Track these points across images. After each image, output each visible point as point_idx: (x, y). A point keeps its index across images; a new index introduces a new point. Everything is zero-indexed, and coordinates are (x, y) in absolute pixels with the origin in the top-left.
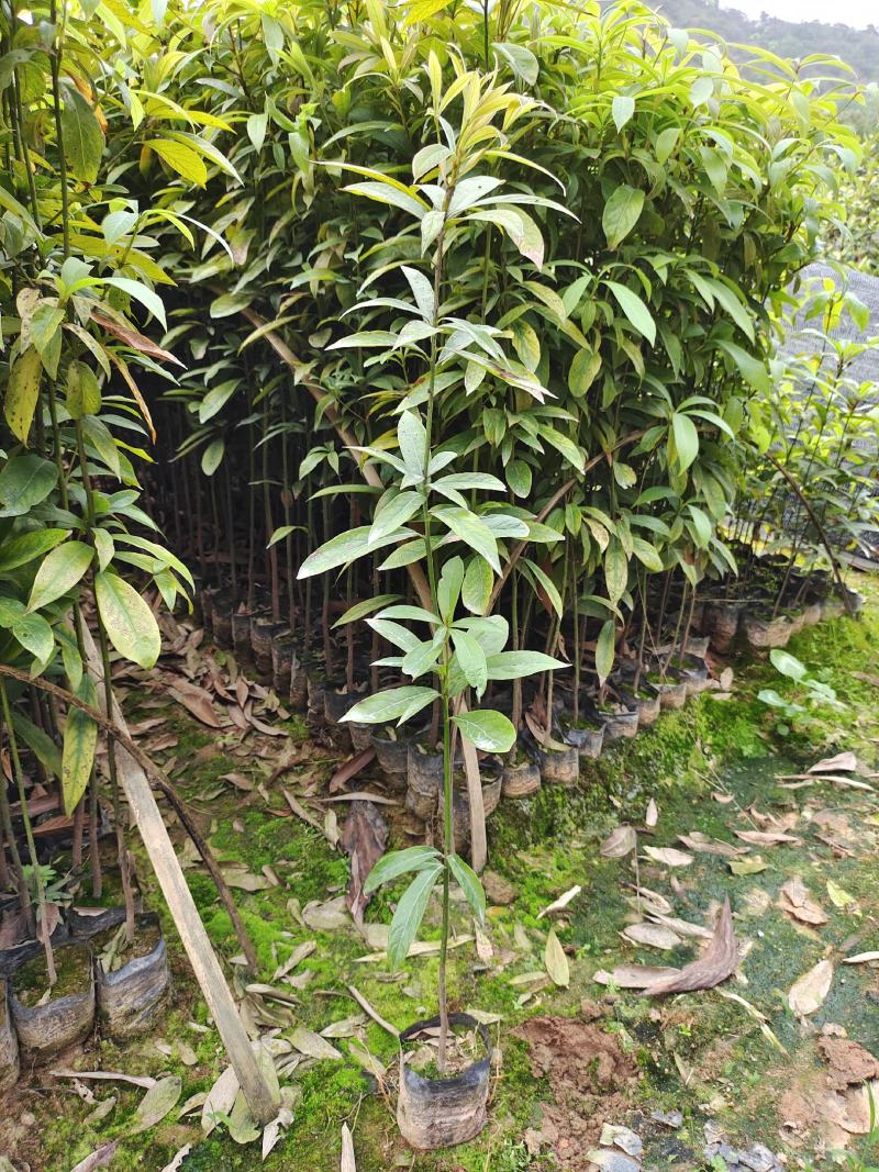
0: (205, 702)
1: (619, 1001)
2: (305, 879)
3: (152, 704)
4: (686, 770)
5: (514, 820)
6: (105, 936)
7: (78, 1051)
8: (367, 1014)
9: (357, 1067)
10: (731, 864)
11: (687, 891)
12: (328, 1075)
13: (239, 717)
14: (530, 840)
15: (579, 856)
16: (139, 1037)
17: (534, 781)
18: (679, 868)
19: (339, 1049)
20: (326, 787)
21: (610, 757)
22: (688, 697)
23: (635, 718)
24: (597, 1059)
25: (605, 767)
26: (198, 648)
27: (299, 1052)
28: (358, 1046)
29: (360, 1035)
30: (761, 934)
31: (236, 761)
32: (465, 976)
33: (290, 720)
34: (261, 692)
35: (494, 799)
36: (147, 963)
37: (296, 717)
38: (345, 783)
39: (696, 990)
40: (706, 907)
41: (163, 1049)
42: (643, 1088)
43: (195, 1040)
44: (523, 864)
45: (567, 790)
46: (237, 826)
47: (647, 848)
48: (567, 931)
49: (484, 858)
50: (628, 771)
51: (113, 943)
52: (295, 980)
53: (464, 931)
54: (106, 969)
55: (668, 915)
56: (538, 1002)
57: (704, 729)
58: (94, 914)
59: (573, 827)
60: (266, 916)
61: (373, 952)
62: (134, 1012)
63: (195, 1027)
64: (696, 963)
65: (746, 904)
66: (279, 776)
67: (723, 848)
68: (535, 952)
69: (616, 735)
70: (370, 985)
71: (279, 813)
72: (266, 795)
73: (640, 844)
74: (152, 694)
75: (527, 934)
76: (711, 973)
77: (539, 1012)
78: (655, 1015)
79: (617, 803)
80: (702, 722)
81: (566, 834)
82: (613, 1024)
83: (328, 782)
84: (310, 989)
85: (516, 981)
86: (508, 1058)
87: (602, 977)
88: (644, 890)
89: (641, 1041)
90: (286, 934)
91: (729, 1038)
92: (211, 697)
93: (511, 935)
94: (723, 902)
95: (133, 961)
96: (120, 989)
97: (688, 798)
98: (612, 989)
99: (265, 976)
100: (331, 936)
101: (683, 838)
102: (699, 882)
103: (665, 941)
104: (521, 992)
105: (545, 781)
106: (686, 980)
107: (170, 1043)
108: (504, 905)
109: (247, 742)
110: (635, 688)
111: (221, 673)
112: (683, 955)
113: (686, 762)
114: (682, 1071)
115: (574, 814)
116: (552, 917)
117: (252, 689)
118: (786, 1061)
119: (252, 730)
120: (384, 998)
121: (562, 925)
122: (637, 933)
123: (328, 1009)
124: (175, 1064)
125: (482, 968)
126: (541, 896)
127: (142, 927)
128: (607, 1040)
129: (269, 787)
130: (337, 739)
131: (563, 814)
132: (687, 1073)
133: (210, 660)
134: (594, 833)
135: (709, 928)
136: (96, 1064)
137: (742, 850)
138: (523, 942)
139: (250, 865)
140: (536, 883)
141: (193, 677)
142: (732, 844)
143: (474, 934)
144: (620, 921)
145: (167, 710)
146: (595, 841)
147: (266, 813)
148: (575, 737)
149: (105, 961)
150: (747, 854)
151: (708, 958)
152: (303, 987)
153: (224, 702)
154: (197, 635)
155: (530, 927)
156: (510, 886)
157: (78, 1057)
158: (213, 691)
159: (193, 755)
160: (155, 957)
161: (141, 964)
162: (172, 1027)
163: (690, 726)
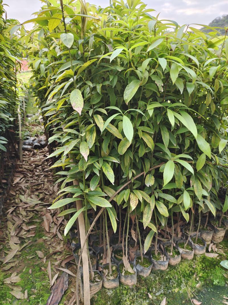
0: (49, 223)
3: (37, 220)
4: (186, 286)
5: (105, 296)
13: (55, 230)
17: (115, 284)
20: (61, 263)
21: (152, 277)
22: (195, 256)
23: (167, 263)
25: (149, 281)
31: (45, 246)
35: (98, 288)
38: (65, 264)
45: (129, 288)
46: (30, 271)
50: (159, 283)
66: (53, 254)
69: (157, 269)
72: (45, 261)
74: (39, 217)
79: (150, 296)
92: (52, 221)
105: (120, 284)
109: (52, 239)
113: (187, 283)
115: (131, 298)
117: (63, 220)
119: (56, 235)
129: (47, 259)
131: (126, 298)
139: (23, 289)
141: (52, 213)
145: (40, 223)
148: (138, 268)
153: (55, 223)
159: (36, 241)
163: (193, 268)
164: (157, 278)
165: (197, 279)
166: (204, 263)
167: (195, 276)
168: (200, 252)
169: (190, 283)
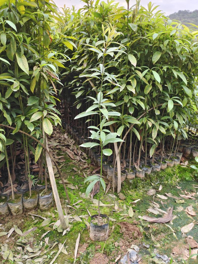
0: (72, 154)
1: (142, 222)
2: (83, 189)
3: (62, 153)
4: (171, 180)
5: (128, 183)
6: (41, 190)
7: (34, 211)
8: (89, 215)
9: (85, 224)
10: (176, 200)
11: (164, 204)
12: (79, 224)
13: (78, 158)
14: (131, 188)
15: (142, 193)
16: (45, 211)
17: (133, 176)
18: (164, 199)
19: (82, 220)
20: (92, 172)
21: (152, 174)
22: (174, 165)
23: (160, 167)
24: (134, 232)
25: (151, 176)
26: (73, 144)
27: (74, 219)
28: (86, 220)
29: (87, 218)
30: (179, 215)
31: (76, 166)
32: (111, 212)
33: (88, 159)
34: (84, 154)
35: (124, 178)
36: (48, 196)
37: (89, 159)
38: (95, 172)
39: (160, 223)
40: (168, 208)
41: (49, 214)
42: (143, 239)
43: (55, 213)
44: (129, 193)
45: (141, 179)
46: (73, 177)
47: (158, 195)
48: (135, 207)
49: (120, 190)
50: (157, 178)
51: (43, 192)
52: (77, 206)
53: (113, 203)
54: (40, 196)
55: (158, 208)
56: (125, 219)
57: (177, 172)
58: (40, 186)
59: (142, 187)
60: (74, 194)
61: (93, 204)
62: (44, 205)
63: (56, 211)
64: (161, 218)
65: (177, 209)
66: (83, 169)
67: (175, 197)
68: (127, 210)
69: (155, 170)
70: (91, 210)
71: (81, 176)
72: (80, 173)
73: (156, 193)
74: (63, 152)
75: (126, 206)
76: (164, 220)
77: (124, 221)
78: (149, 226)
79: (153, 184)
80: (177, 171)
81: (140, 189)
82: (139, 226)
83: (92, 171)
84: (79, 209)
85: (121, 214)
86: (115, 228)
87: (140, 217)
88: (154, 202)
89: (145, 230)
90: (77, 198)
91: (165, 234)
92: (74, 154)
93: (123, 206)
94: (172, 207)
95: (46, 195)
96: (42, 200)
97: (170, 186)
98: (141, 219)
99: (71, 204)
100: (86, 200)
101: (166, 194)
102: (168, 203)
103: (156, 213)
104: (121, 217)
105: (136, 177)
106: (158, 220)
107: (51, 213)
108: (123, 200)
109: (79, 163)
110: (161, 161)
111: (77, 149)
112: (159, 216)
113: (171, 179)
114: (152, 238)
115: (142, 185)
116: (132, 204)
117: (82, 153)
118: (177, 241)
119: (80, 161)
120: (93, 213)
121: (134, 206)
122: (150, 210)
123: (82, 213)
124: (51, 217)
125: (115, 211)
126: (131, 200)
127: (49, 190)
128: (137, 229)
129: (81, 171)
130: (96, 164)
131: (140, 184)
132: (153, 238)
133: (75, 147)
134: (146, 189)
135: (167, 212)
136: (36, 213)
137: (180, 198)
138: (125, 208)
139: (74, 185)
140: (131, 197)
141: (71, 149)
142: (178, 197)
143: (115, 204)
144: (147, 207)
145: (65, 155)
146: (146, 191)
147: (79, 176)
148: (145, 169)
149: (40, 194)
150: (181, 199)
151: (165, 218)
152: (78, 208)
153: (76, 155)
154: (74, 142)
155: (127, 205)
156: (124, 196)
157: (33, 212)
158: (74, 153)
159: (68, 164)
160: (50, 195)
161: (47, 196)
162: (52, 210)
163: (174, 171)
164: (155, 175)
165: (177, 177)
166: (180, 169)
167: (175, 175)
168: (177, 163)
169: (173, 179)
